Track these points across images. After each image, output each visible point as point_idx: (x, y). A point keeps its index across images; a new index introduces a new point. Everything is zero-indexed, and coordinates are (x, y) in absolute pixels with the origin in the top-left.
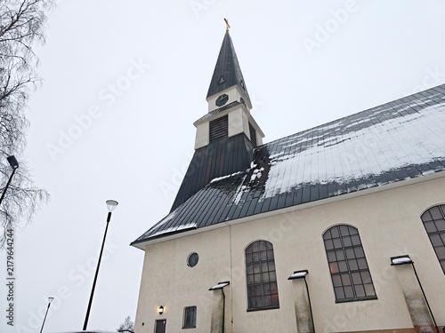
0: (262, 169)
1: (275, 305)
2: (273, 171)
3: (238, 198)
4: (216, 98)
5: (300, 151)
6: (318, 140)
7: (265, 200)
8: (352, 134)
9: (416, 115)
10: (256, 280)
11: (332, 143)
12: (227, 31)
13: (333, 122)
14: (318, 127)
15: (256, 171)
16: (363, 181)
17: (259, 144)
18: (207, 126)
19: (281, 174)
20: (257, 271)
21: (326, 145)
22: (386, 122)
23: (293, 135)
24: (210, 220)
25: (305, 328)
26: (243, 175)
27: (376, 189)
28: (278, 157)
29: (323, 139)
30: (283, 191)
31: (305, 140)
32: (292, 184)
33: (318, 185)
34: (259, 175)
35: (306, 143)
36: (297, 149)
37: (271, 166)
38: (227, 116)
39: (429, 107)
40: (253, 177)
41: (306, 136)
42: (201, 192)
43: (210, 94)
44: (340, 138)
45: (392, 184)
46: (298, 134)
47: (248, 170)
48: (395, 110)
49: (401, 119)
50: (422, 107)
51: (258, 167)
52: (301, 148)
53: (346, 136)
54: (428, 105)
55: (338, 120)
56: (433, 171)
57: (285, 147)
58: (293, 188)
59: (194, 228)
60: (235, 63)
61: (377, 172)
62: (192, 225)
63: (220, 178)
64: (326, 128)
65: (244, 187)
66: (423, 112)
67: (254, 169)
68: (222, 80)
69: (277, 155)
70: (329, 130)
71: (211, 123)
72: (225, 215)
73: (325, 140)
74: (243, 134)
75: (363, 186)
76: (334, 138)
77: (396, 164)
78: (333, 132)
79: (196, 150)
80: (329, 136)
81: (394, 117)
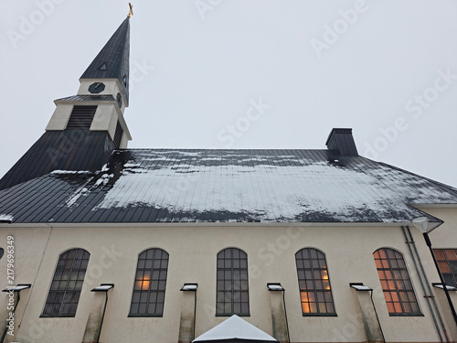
0: (112, 176)
1: (71, 314)
2: (121, 180)
3: (73, 200)
4: (91, 82)
5: (155, 168)
6: (175, 163)
7: (99, 210)
8: (202, 168)
9: (251, 168)
10: (61, 286)
11: (184, 170)
12: (129, 17)
13: (194, 151)
14: (181, 150)
15: (106, 175)
16: (188, 215)
17: (122, 147)
18: (70, 109)
19: (127, 187)
20: (65, 277)
21: (178, 170)
22: (231, 166)
23: (157, 150)
24: (31, 217)
25: (91, 338)
26: (89, 176)
27: (194, 224)
28: (133, 168)
29: (179, 163)
30: (120, 205)
31: (164, 159)
32: (131, 200)
33: (153, 207)
34: (106, 181)
35: (164, 162)
36: (153, 165)
37: (122, 174)
38: (96, 107)
39: (262, 166)
40: (99, 182)
41: (167, 156)
42: (35, 181)
43: (86, 76)
44: (192, 168)
45: (206, 223)
46: (162, 150)
47: (98, 172)
48: (241, 158)
49: (240, 168)
50: (258, 163)
51: (108, 173)
52: (157, 165)
53: (196, 168)
54: (263, 163)
55: (199, 150)
56: (235, 220)
57: (143, 159)
58: (130, 205)
59: (9, 222)
60: (125, 55)
61: (201, 209)
62: (8, 218)
63: (63, 172)
64: (186, 154)
65: (85, 190)
66: (257, 167)
67: (105, 172)
68: (104, 67)
69: (133, 165)
70: (187, 157)
71: (75, 107)
72: (50, 215)
73: (180, 166)
74: (106, 132)
75: (185, 219)
76: (187, 166)
77: (217, 207)
78: (189, 160)
79: (47, 131)
80: (185, 163)
81: (237, 164)
